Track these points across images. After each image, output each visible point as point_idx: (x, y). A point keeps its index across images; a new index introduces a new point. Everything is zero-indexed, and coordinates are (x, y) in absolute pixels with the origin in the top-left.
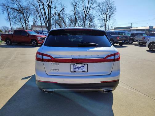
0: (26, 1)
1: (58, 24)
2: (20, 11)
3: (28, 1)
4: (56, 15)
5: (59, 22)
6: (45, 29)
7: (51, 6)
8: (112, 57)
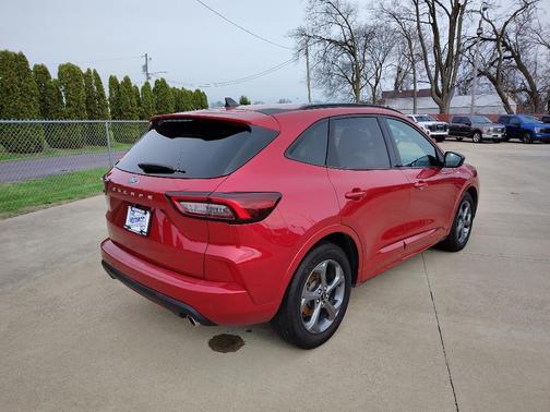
2: (346, 43)
3: (376, 6)
4: (485, 40)
5: (493, 71)
7: (463, 7)
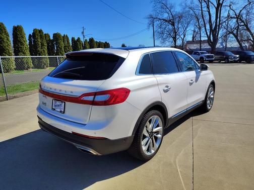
0: (181, 5)
1: (234, 34)
2: (170, 21)
4: (232, 18)
5: (235, 32)
6: (206, 46)
8: (91, 98)
